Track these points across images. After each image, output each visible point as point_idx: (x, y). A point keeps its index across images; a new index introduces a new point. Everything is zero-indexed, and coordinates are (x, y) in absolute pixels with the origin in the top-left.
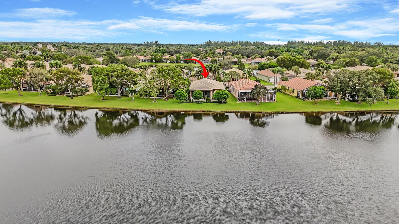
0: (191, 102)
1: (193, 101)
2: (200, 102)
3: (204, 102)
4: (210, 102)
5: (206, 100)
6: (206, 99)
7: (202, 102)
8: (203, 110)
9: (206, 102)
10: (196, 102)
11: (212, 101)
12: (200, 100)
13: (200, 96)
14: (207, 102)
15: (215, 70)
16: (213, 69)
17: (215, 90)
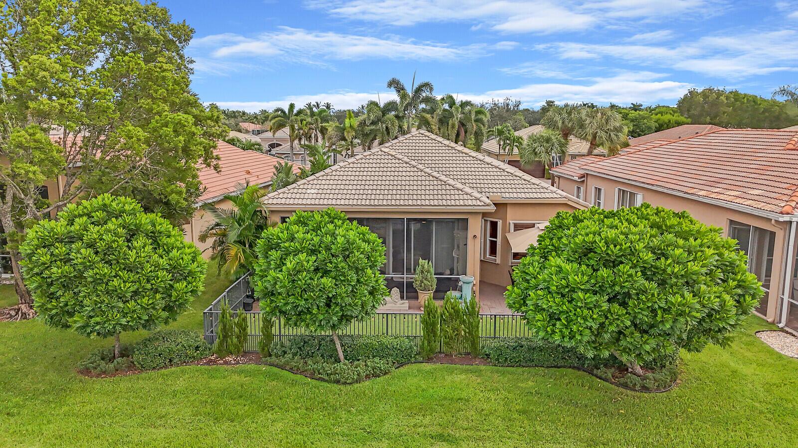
0: (247, 348)
2: (353, 351)
3: (403, 357)
4: (475, 352)
5: (429, 328)
7: (369, 350)
9: (428, 355)
10: (303, 346)
13: (344, 289)
14: (440, 348)
15: (464, 122)
16: (457, 118)
17: (506, 204)
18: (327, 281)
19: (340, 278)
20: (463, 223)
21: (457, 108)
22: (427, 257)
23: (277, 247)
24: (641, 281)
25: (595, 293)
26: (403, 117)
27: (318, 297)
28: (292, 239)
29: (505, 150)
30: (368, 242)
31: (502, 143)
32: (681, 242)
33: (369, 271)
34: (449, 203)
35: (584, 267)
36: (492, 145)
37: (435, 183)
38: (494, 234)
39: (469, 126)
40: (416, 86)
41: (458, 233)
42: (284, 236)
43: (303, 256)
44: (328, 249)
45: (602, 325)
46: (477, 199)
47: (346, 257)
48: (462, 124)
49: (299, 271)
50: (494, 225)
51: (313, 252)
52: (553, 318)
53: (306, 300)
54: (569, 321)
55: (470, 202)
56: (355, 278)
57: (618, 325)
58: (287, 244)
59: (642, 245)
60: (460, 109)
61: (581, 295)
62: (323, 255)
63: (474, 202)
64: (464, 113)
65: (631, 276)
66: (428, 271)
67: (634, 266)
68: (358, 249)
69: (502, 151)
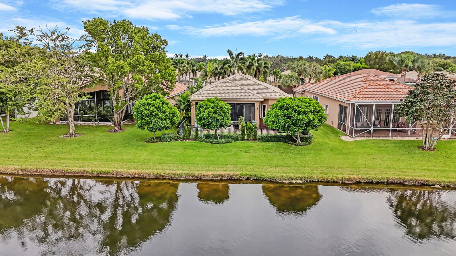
0: (191, 137)
1: (197, 134)
2: (222, 137)
3: (235, 139)
4: (256, 139)
5: (243, 131)
6: (240, 127)
7: (226, 137)
8: (231, 173)
9: (243, 139)
10: (207, 136)
11: (261, 133)
12: (222, 131)
13: (221, 118)
14: (246, 137)
15: (258, 68)
16: (255, 66)
17: (268, 99)
18: (217, 115)
19: (220, 115)
20: (254, 105)
21: (255, 62)
22: (242, 115)
23: (203, 107)
24: (294, 113)
25: (283, 117)
26: (232, 67)
27: (214, 119)
28: (206, 105)
29: (277, 81)
30: (226, 106)
31: (276, 77)
32: (305, 104)
33: (227, 113)
34: (249, 98)
35: (281, 110)
36: (271, 78)
37: (245, 92)
38: (264, 110)
39: (260, 69)
40: (237, 53)
41: (252, 108)
42: (204, 104)
43: (210, 109)
44: (217, 107)
45: (285, 124)
46: (258, 97)
47: (221, 109)
48: (258, 69)
49: (209, 113)
50: (264, 106)
51: (212, 108)
52: (274, 122)
53: (211, 120)
54: (277, 123)
55: (256, 98)
56: (224, 115)
57: (288, 124)
58: (205, 106)
59: (295, 105)
60: (257, 62)
61: (280, 117)
62: (215, 109)
63: (257, 98)
64: (258, 64)
65: (291, 112)
66: (242, 119)
67: (293, 110)
68: (225, 108)
69: (275, 81)
